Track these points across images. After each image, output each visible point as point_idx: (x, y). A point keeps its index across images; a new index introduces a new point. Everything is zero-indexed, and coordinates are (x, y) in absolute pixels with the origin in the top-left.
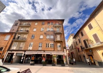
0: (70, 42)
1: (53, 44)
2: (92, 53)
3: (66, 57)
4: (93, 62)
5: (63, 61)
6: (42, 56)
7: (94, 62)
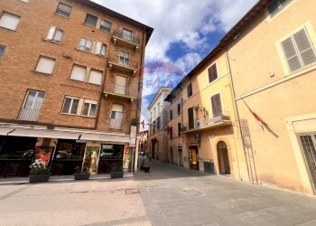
0: (157, 110)
1: (95, 103)
2: (199, 142)
3: (131, 149)
4: (195, 163)
5: (121, 162)
6: (39, 144)
7: (198, 163)
